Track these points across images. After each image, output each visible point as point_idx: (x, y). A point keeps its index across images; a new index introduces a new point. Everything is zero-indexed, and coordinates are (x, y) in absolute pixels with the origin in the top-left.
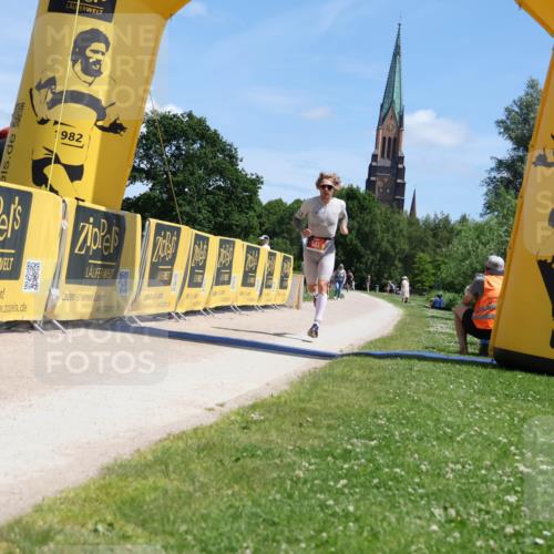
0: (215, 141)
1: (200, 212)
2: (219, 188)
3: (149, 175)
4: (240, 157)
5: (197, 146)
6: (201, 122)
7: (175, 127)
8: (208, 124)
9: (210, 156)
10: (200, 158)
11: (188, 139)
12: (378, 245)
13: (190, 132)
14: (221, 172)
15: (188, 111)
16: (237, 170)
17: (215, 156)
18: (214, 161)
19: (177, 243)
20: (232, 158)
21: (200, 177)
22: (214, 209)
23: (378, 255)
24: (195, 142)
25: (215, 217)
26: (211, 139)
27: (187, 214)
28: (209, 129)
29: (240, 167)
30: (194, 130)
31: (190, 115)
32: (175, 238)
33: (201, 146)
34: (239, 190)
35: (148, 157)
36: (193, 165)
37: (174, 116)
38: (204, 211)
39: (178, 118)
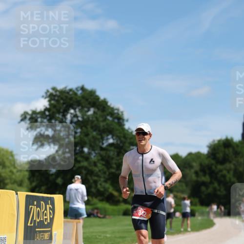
0: (104, 107)
1: (95, 166)
2: (111, 145)
5: (91, 112)
6: (92, 93)
9: (101, 119)
10: (92, 122)
11: (83, 107)
14: (110, 131)
16: (123, 129)
17: (105, 119)
18: (104, 123)
20: (119, 119)
21: (93, 137)
22: (107, 162)
24: (89, 110)
25: (108, 169)
26: (102, 106)
27: (86, 168)
28: (99, 99)
30: (87, 100)
31: (83, 88)
33: (94, 112)
34: (127, 145)
36: (87, 128)
37: (71, 90)
38: (99, 165)
39: (73, 91)
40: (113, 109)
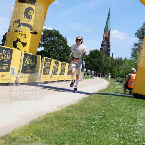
1: (57, 55)
2: (62, 49)
3: (44, 45)
4: (67, 41)
5: (56, 38)
6: (57, 32)
7: (51, 33)
8: (59, 32)
9: (60, 41)
10: (57, 41)
11: (54, 36)
12: (103, 65)
13: (54, 34)
14: (62, 45)
15: (54, 29)
16: (66, 45)
17: (61, 41)
18: (61, 42)
19: (51, 63)
20: (65, 41)
21: (57, 46)
22: (60, 55)
23: (103, 68)
25: (60, 57)
26: (60, 36)
27: (53, 56)
28: (59, 34)
29: (67, 44)
30: (56, 34)
31: (55, 30)
32: (50, 62)
33: (57, 38)
34: (67, 50)
35: (43, 41)
36: (55, 43)
37: (50, 30)
38: (58, 55)
39: (51, 31)
40: (63, 38)
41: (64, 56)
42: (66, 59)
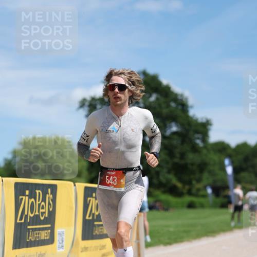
5: (153, 99)
6: (154, 78)
9: (163, 105)
17: (168, 106)
18: (167, 110)
22: (170, 151)
24: (150, 96)
25: (172, 158)
29: (191, 114)
31: (144, 73)
33: (157, 99)
34: (191, 132)
40: (176, 95)
41: (183, 156)
42: (192, 164)
